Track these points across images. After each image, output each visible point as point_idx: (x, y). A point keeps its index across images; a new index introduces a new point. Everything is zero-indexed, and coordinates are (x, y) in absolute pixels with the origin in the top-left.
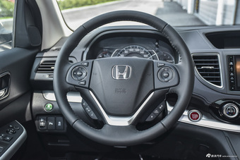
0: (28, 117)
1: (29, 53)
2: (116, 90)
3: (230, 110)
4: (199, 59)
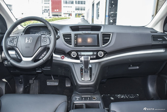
2: (26, 47)
3: (74, 54)
4: (65, 36)
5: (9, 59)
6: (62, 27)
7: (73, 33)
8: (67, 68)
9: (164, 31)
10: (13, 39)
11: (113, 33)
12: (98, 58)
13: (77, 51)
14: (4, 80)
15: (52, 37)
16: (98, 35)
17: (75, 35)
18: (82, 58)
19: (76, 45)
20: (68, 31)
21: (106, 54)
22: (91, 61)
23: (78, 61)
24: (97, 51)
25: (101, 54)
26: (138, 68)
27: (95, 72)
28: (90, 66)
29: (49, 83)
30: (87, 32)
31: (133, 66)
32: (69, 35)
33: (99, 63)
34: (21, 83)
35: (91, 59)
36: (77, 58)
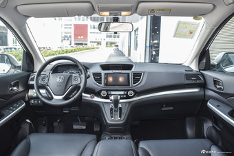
0: (27, 99)
1: (28, 73)
2: (58, 86)
3: (104, 93)
4: (95, 75)
5: (40, 97)
6: (92, 65)
7: (103, 72)
8: (97, 108)
9: (200, 70)
10: (44, 78)
11: (144, 72)
12: (128, 97)
13: (107, 91)
14: (28, 121)
15: (83, 76)
16: (128, 74)
17: (106, 74)
18: (112, 98)
19: (106, 84)
20: (98, 70)
21: (137, 93)
22: (121, 101)
23: (108, 101)
24: (128, 91)
25: (131, 93)
26: (172, 108)
27: (125, 111)
28: (120, 106)
29: (75, 127)
30: (117, 71)
31: (166, 106)
32: (99, 74)
33: (130, 102)
34: (44, 125)
35: (121, 98)
36: (107, 97)
